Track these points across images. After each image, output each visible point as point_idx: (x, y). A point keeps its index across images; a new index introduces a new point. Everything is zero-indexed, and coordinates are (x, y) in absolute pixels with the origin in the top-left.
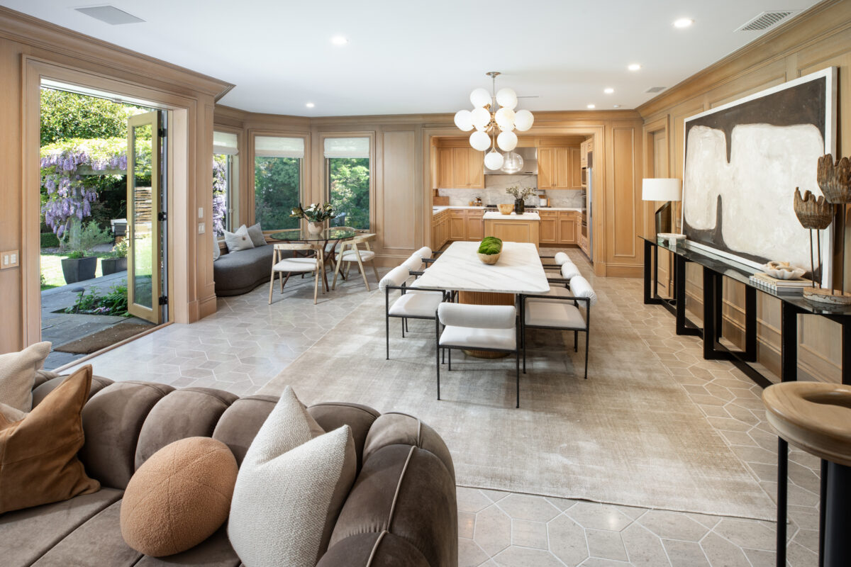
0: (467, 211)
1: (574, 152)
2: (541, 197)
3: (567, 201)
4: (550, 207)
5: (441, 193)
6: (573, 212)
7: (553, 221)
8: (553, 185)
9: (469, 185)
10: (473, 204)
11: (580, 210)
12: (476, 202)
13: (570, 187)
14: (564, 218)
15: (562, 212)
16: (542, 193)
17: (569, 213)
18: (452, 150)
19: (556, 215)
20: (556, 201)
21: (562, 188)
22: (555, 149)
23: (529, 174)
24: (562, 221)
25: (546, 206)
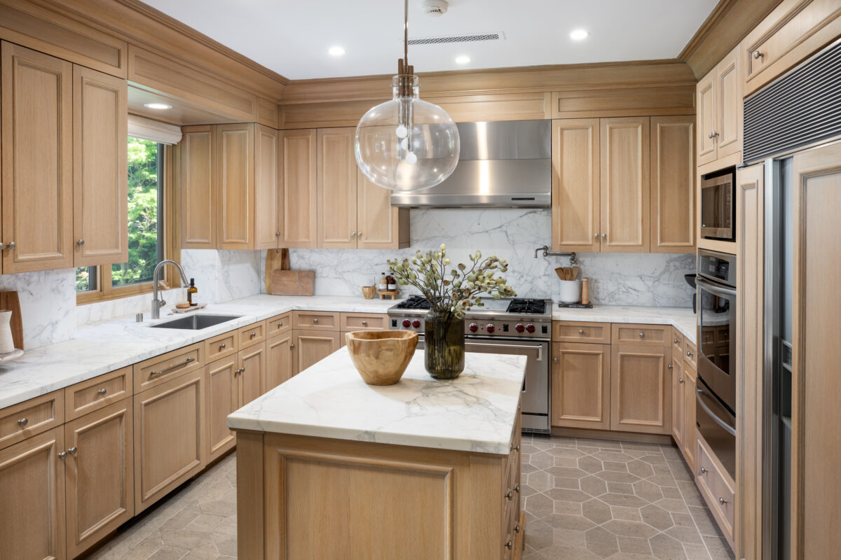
0: (344, 317)
1: (662, 129)
2: (564, 273)
3: (638, 284)
4: (589, 306)
5: (295, 261)
6: (660, 329)
7: (598, 354)
8: (598, 238)
9: (357, 236)
10: (372, 293)
11: (689, 326)
12: (382, 286)
13: (649, 246)
14: (630, 345)
15: (624, 328)
16: (565, 262)
17: (645, 331)
18: (311, 137)
19: (604, 338)
20: (606, 287)
21: (625, 249)
22: (606, 125)
23: (527, 204)
24: (623, 357)
25: (578, 304)
